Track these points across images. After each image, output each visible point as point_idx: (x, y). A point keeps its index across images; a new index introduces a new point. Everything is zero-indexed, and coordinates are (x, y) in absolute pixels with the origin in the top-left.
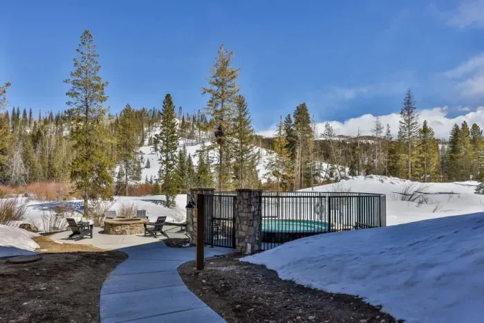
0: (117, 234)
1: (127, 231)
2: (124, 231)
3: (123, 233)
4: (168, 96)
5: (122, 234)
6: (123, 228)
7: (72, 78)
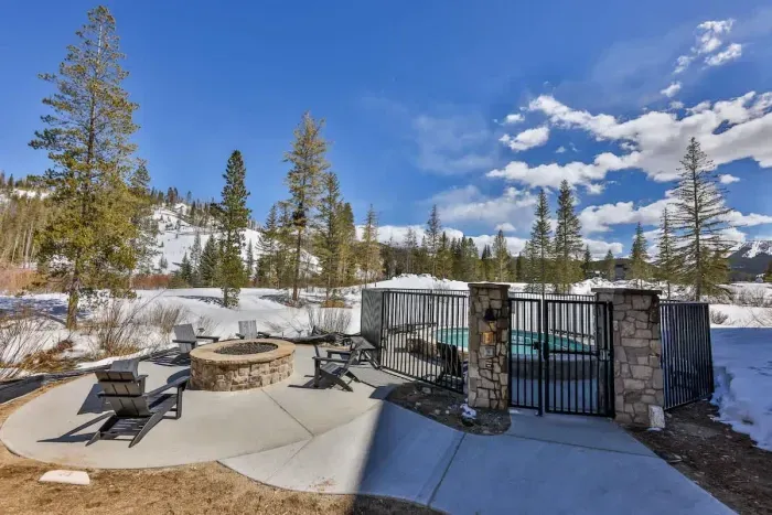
0: (240, 388)
1: (264, 376)
2: (259, 379)
3: (254, 383)
4: (236, 154)
5: (251, 386)
6: (255, 373)
7: (61, 78)
